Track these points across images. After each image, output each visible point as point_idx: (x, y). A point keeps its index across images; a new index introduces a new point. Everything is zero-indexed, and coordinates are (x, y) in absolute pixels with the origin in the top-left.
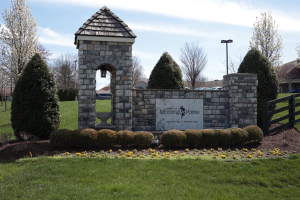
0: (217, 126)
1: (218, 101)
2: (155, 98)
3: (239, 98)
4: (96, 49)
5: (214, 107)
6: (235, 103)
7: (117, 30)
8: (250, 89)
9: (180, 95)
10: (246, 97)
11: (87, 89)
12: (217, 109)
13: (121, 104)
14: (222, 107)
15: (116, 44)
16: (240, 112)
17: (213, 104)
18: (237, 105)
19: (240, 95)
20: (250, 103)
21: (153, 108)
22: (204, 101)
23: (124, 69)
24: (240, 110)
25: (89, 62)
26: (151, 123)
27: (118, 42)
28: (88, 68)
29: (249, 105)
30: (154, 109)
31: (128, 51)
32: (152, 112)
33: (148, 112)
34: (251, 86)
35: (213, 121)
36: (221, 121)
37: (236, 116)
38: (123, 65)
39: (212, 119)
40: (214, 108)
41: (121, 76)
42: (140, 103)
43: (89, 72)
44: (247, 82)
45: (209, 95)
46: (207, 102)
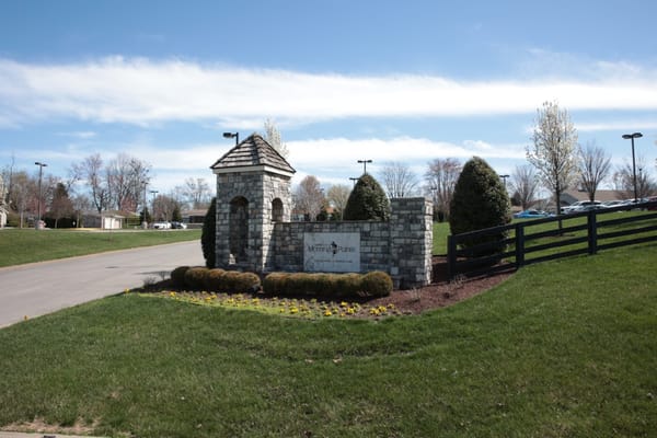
0: (378, 268)
1: (379, 235)
2: (303, 232)
3: (400, 232)
4: (230, 181)
5: (374, 243)
6: (394, 238)
7: (251, 158)
8: (415, 218)
9: (331, 228)
10: (410, 230)
11: (222, 225)
12: (378, 246)
13: (253, 240)
14: (385, 243)
15: (248, 174)
16: (401, 250)
17: (372, 238)
18: (397, 241)
19: (401, 227)
20: (415, 238)
21: (300, 244)
22: (361, 236)
23: (256, 200)
24: (401, 247)
25: (224, 195)
26: (298, 262)
28: (223, 202)
29: (414, 241)
30: (301, 246)
32: (300, 249)
33: (296, 248)
34: (416, 214)
35: (373, 261)
36: (384, 261)
37: (395, 256)
38: (255, 196)
39: (371, 259)
41: (252, 209)
42: (288, 238)
43: (224, 206)
44: (411, 208)
45: (367, 227)
46: (365, 236)
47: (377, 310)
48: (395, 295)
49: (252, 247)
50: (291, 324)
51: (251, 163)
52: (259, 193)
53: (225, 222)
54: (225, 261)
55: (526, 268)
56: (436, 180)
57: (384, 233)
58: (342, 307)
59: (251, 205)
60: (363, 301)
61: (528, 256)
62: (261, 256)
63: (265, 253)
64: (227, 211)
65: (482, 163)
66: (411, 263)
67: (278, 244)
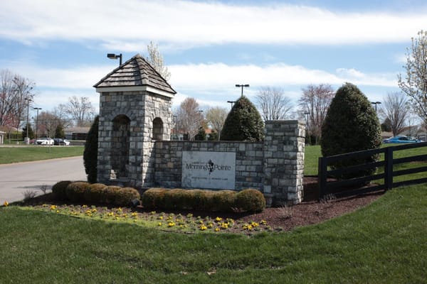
0: (252, 186)
1: (254, 155)
2: (181, 150)
3: (274, 152)
4: (113, 100)
6: (268, 158)
7: (133, 79)
8: (288, 140)
9: (208, 148)
10: (283, 151)
11: (104, 141)
12: (252, 165)
13: (134, 157)
14: (259, 162)
15: (131, 94)
17: (247, 158)
18: (271, 161)
19: (275, 148)
20: (288, 159)
21: (179, 161)
22: (237, 155)
23: (138, 119)
24: (274, 167)
25: (106, 114)
26: (177, 179)
27: (133, 92)
28: (106, 120)
29: (287, 161)
30: (180, 163)
31: (141, 100)
32: (178, 166)
33: (174, 165)
34: (289, 136)
35: (247, 179)
36: (258, 180)
37: (268, 175)
38: (137, 115)
39: (246, 177)
40: (249, 163)
41: (134, 127)
42: (167, 156)
43: (106, 123)
44: (284, 130)
45: (242, 147)
46: (240, 155)
47: (251, 225)
48: (268, 212)
49: (133, 164)
50: (167, 236)
51: (133, 83)
52: (141, 112)
53: (107, 139)
54: (106, 176)
55: (395, 190)
56: (309, 105)
57: (259, 153)
58: (216, 221)
59: (133, 123)
60: (236, 216)
61: (396, 179)
62: (141, 172)
63: (145, 169)
64: (110, 128)
65: (354, 89)
66: (283, 182)
67: (158, 161)
